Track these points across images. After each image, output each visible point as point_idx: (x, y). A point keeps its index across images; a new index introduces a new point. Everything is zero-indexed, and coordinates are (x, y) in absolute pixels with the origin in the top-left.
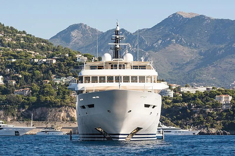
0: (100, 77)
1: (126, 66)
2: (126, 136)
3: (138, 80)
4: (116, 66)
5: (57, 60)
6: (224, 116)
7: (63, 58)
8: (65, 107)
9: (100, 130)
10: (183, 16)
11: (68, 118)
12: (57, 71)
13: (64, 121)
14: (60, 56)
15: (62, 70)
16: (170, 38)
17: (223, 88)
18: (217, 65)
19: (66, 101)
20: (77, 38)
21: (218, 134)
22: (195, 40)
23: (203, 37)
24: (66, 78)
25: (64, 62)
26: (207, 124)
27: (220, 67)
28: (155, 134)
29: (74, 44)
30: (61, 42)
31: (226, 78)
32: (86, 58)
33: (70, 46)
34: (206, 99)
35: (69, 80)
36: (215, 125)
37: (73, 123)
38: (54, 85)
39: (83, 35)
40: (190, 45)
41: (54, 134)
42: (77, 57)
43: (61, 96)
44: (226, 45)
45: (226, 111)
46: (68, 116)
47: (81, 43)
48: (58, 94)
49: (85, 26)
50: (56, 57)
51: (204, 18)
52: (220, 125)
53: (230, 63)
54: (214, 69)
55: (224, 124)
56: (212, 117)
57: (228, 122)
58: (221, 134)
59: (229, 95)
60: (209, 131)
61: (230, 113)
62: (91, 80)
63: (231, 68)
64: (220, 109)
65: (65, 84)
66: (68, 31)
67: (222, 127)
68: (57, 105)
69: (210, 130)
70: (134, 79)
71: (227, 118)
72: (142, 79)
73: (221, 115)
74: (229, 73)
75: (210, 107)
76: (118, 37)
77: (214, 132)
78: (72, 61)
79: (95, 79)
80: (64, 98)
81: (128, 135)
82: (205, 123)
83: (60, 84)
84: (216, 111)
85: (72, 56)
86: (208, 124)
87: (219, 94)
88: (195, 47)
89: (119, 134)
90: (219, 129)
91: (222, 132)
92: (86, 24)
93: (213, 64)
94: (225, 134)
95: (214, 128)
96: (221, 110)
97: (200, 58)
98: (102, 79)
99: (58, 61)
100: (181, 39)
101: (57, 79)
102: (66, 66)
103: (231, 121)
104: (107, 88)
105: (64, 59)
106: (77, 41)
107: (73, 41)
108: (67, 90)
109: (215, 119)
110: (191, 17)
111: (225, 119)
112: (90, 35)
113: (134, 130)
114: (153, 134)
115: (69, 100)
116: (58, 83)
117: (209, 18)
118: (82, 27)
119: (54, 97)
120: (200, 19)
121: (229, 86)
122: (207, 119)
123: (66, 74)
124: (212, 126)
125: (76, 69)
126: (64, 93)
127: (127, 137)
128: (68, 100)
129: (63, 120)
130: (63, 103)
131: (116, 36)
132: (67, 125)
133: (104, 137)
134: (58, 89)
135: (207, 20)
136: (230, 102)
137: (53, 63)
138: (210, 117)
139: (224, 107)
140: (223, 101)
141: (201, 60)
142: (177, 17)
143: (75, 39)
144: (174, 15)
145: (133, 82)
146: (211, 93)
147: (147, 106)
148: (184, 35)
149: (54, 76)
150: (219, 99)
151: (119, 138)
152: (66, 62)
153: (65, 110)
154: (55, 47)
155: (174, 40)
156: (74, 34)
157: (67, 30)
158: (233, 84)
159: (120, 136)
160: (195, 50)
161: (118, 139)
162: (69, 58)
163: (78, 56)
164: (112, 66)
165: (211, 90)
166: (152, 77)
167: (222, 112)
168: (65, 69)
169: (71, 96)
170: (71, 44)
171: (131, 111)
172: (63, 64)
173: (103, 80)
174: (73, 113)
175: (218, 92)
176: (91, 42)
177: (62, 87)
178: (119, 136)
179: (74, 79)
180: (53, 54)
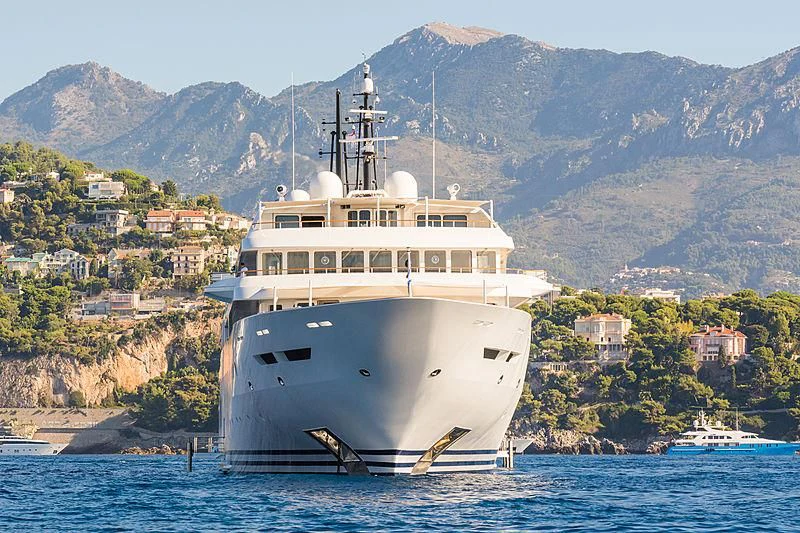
0: (319, 255)
1: (399, 218)
2: (414, 459)
3: (449, 263)
4: (365, 215)
5: (18, 191)
6: (604, 386)
7: (40, 184)
8: (49, 358)
9: (323, 435)
10: (447, 39)
11: (60, 396)
12: (17, 230)
13: (44, 406)
14: (30, 178)
15: (37, 227)
16: (401, 115)
17: (596, 290)
18: (565, 209)
19: (51, 335)
20: (75, 115)
21: (585, 450)
22: (489, 122)
23: (517, 111)
24: (49, 256)
25: (42, 198)
26: (546, 416)
27: (575, 216)
28: (495, 452)
29: (63, 135)
30: (19, 129)
31: (596, 254)
32: (120, 186)
33: (52, 143)
34: (543, 330)
35: (63, 264)
36: (573, 419)
37: (76, 413)
38: (8, 280)
39: (96, 104)
40: (471, 142)
41: (21, 453)
42: (88, 183)
43: (33, 318)
44: (596, 141)
45: (610, 370)
46: (60, 387)
47: (88, 132)
48: (24, 311)
49: (105, 72)
50: (15, 183)
51: (518, 44)
52: (591, 418)
53: (612, 202)
54: (553, 223)
55: (604, 416)
56: (563, 390)
57: (620, 407)
58: (596, 452)
59: (621, 316)
60: (554, 441)
61: (625, 377)
62: (285, 265)
63: (614, 219)
64: (591, 365)
65: (48, 278)
66: (43, 89)
67: (598, 427)
68: (22, 348)
69: (556, 437)
70: (435, 261)
71: (613, 395)
72: (462, 261)
73: (593, 384)
74: (607, 237)
75: (555, 356)
76: (368, 114)
77: (569, 444)
78: (70, 197)
79: (298, 262)
80: (43, 325)
81: (423, 453)
82: (538, 411)
83: (30, 276)
84: (577, 370)
85: (72, 178)
86: (550, 414)
87: (585, 313)
88: (489, 147)
89: (394, 452)
90: (588, 434)
91: (599, 442)
92: (107, 66)
93: (552, 206)
94: (611, 450)
95: (570, 429)
96: (595, 368)
97: (505, 187)
98: (325, 262)
99: (23, 195)
100: (441, 119)
101: (18, 259)
102: (51, 213)
103: (627, 407)
104: (345, 293)
105: (44, 187)
106: (75, 127)
107: (61, 127)
108: (55, 299)
109: (573, 400)
110: (473, 43)
111: (608, 400)
112: (123, 105)
113: (443, 439)
114: (488, 452)
115: (61, 332)
116: (23, 274)
117: (537, 47)
118: (92, 78)
119: (9, 323)
120: (507, 49)
121: (609, 282)
122: (544, 400)
123: (52, 242)
124: (563, 424)
125: (87, 225)
126: (45, 307)
127: (419, 461)
128: (58, 334)
129: (42, 402)
130: (41, 343)
131: (363, 111)
132: (56, 420)
133: (339, 463)
134: (22, 292)
135: (527, 51)
136: (624, 340)
137: (6, 202)
138: (556, 392)
139: (605, 357)
140: (600, 337)
141: (511, 192)
142: (425, 40)
143: (68, 118)
144: (416, 35)
145: (433, 271)
146: (558, 307)
147: (491, 354)
148: (450, 105)
149: (9, 247)
150: (588, 329)
151: (393, 465)
152: (48, 200)
153: (50, 370)
154: (6, 146)
155: (416, 124)
156: (65, 99)
157: (39, 88)
158: (621, 275)
159: (398, 459)
160: (489, 159)
161: (388, 470)
162: (59, 185)
163: (92, 179)
164: (352, 215)
165: (556, 297)
166: (494, 252)
167: (598, 374)
168: (47, 224)
169: (68, 320)
170: (53, 134)
171: (439, 371)
172: (41, 205)
173: (329, 265)
174: (77, 377)
175: (583, 304)
176: (125, 129)
177: (38, 287)
178: (393, 459)
179: (78, 257)
180: (5, 171)
